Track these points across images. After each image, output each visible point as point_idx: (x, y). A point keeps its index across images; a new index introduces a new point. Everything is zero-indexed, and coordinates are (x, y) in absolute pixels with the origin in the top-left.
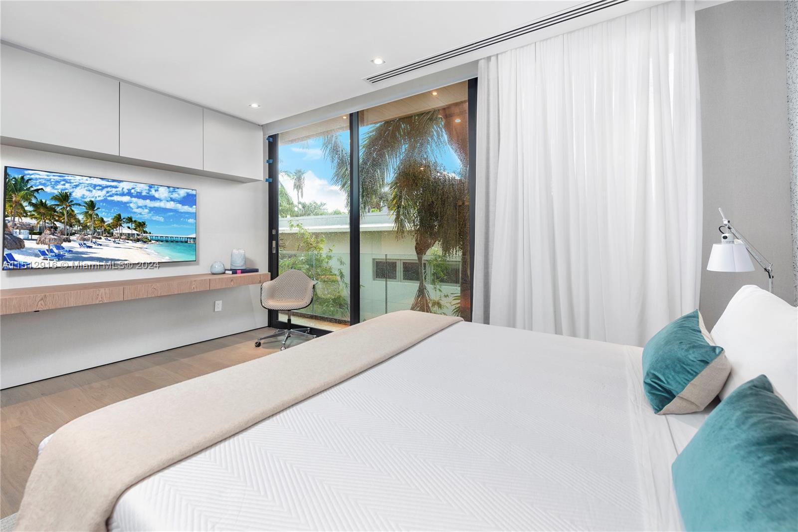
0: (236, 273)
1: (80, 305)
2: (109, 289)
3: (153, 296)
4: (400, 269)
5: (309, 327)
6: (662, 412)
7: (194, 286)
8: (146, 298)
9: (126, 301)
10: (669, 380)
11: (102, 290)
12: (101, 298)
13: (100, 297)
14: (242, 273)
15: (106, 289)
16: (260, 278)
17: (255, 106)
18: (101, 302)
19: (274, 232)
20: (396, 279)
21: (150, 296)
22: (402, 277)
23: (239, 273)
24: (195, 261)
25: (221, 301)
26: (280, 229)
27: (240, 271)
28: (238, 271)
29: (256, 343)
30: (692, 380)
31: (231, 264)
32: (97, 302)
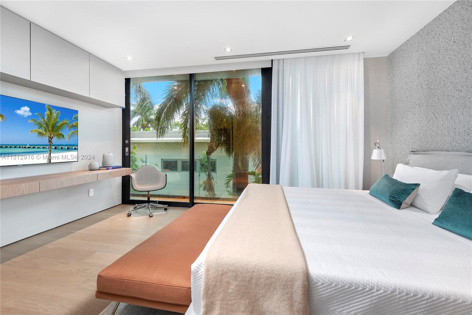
0: (109, 169)
1: (6, 197)
2: (29, 184)
3: (60, 187)
4: (179, 165)
5: (157, 201)
6: (400, 209)
7: (87, 179)
8: (55, 189)
9: (41, 192)
10: (400, 197)
11: (23, 185)
12: (23, 191)
13: (21, 190)
14: (112, 169)
15: (26, 184)
16: (127, 172)
17: (130, 58)
18: (22, 194)
19: (127, 142)
20: (177, 170)
21: (58, 188)
22: (181, 170)
23: (110, 169)
24: (78, 161)
25: (93, 189)
26: (131, 139)
27: (111, 167)
28: (110, 168)
29: (128, 214)
30: (408, 196)
31: (103, 163)
32: (19, 194)
